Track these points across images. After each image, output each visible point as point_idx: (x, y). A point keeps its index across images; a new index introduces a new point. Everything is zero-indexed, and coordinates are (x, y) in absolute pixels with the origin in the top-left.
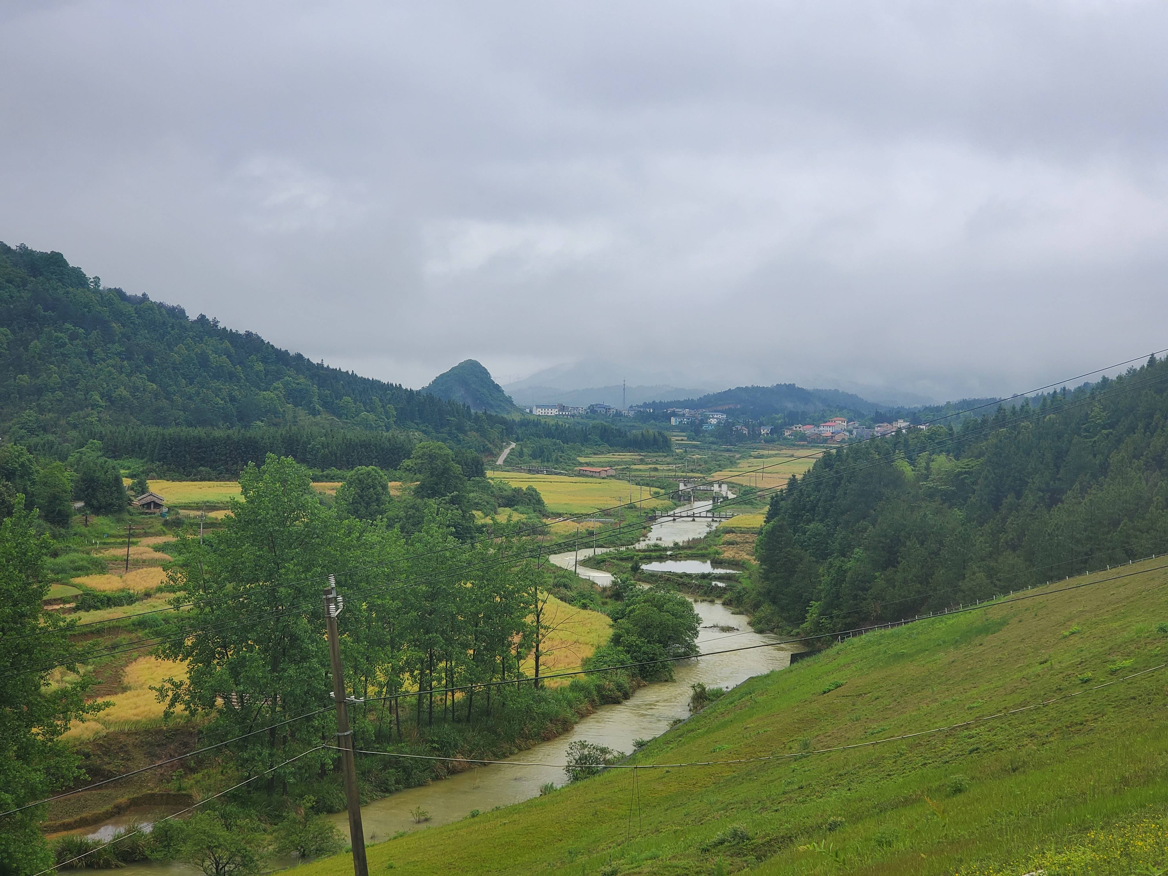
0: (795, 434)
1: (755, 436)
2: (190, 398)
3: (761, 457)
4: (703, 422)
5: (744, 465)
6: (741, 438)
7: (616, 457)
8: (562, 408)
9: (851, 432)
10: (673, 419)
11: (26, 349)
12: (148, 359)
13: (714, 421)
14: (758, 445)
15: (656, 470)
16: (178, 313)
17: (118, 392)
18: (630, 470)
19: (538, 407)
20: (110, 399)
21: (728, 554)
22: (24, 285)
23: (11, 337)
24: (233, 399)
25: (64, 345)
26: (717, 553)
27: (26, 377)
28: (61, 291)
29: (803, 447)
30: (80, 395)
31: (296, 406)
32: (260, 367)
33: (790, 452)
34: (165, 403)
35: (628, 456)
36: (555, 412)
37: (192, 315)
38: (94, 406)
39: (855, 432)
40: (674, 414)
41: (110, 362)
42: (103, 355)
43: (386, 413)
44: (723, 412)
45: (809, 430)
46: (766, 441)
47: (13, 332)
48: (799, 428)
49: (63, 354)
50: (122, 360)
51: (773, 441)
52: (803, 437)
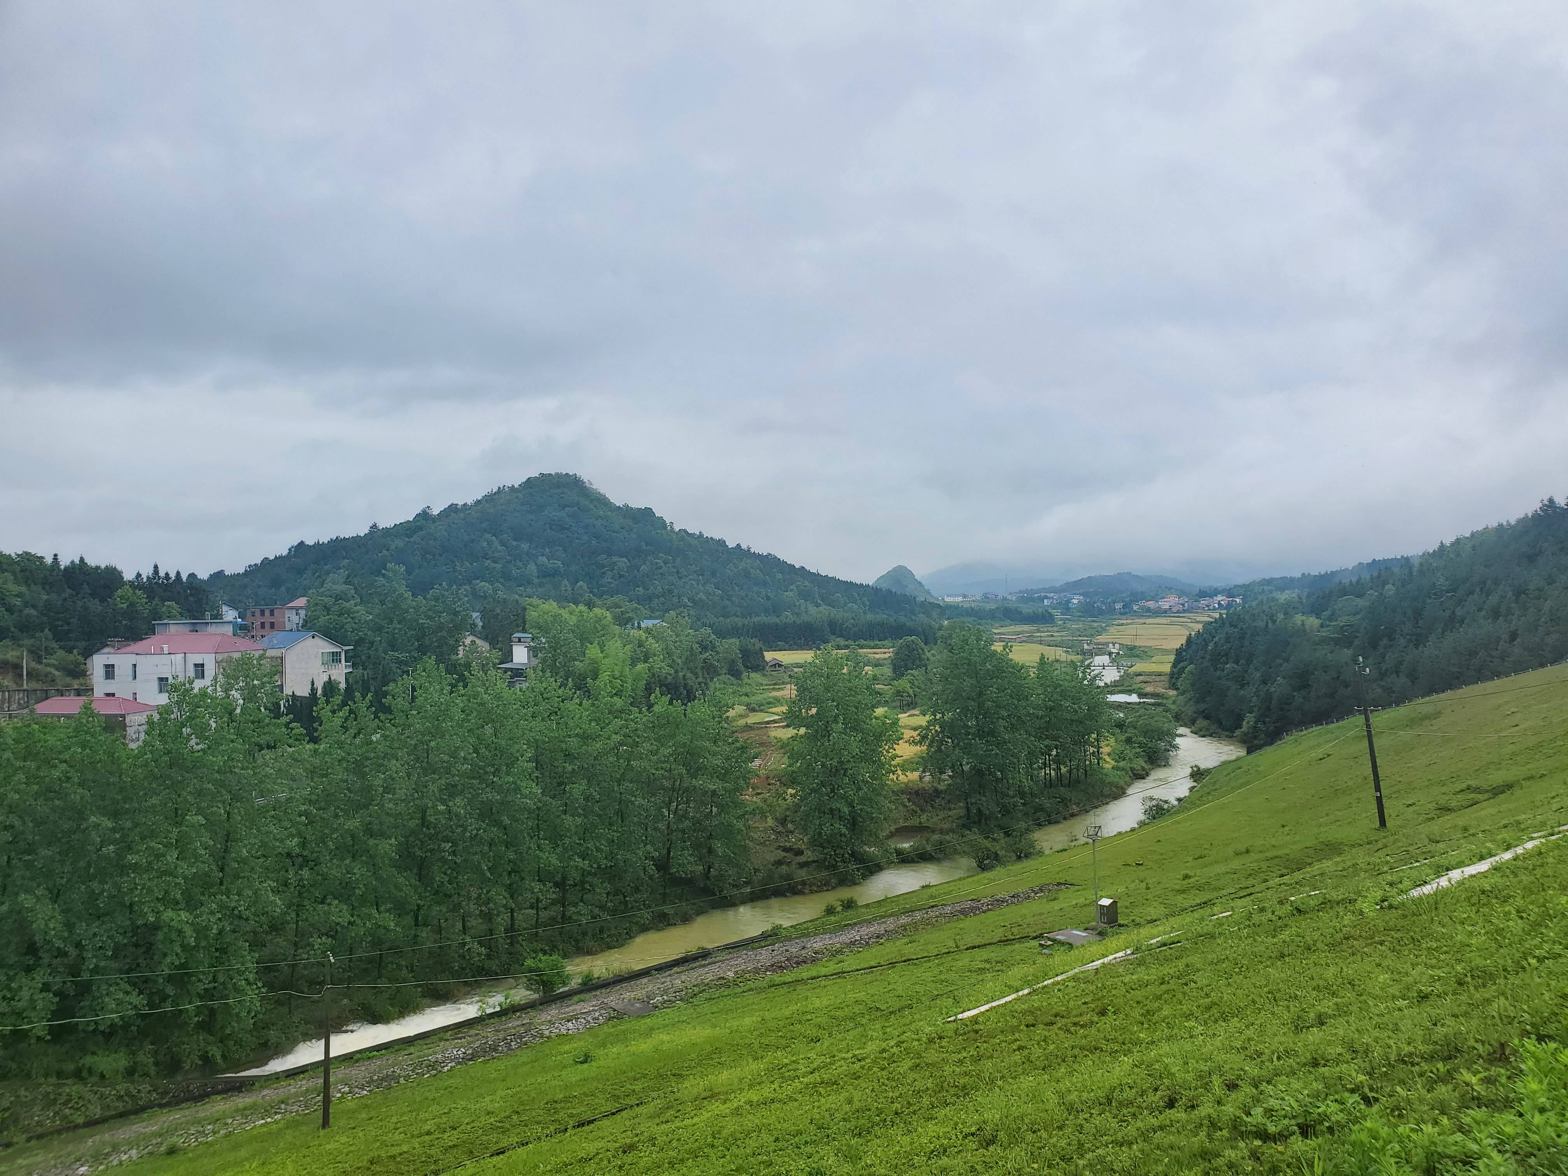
0: (1142, 608)
1: (1112, 611)
2: (742, 599)
3: (1122, 625)
4: (1068, 602)
5: (1112, 630)
6: (1101, 612)
7: (1019, 628)
8: (965, 596)
9: (1183, 605)
10: (1045, 601)
11: (638, 570)
12: (713, 574)
13: (1075, 601)
14: (1116, 617)
15: (1052, 636)
16: (722, 543)
17: (699, 596)
18: (1035, 637)
19: (948, 596)
20: (694, 601)
21: (1149, 689)
22: (631, 530)
23: (628, 564)
24: (768, 598)
25: (661, 568)
26: (1140, 688)
27: (641, 589)
28: (654, 533)
29: (1149, 617)
30: (675, 600)
31: (806, 601)
32: (780, 576)
33: (1142, 621)
34: (727, 602)
35: (1026, 628)
36: (960, 599)
37: (731, 544)
38: (685, 606)
39: (1186, 605)
40: (1047, 598)
41: (691, 577)
42: (685, 573)
43: (863, 604)
44: (1080, 594)
45: (1151, 604)
46: (1121, 614)
47: (629, 561)
48: (1143, 603)
49: (661, 574)
50: (699, 575)
51: (1125, 613)
52: (1149, 610)
